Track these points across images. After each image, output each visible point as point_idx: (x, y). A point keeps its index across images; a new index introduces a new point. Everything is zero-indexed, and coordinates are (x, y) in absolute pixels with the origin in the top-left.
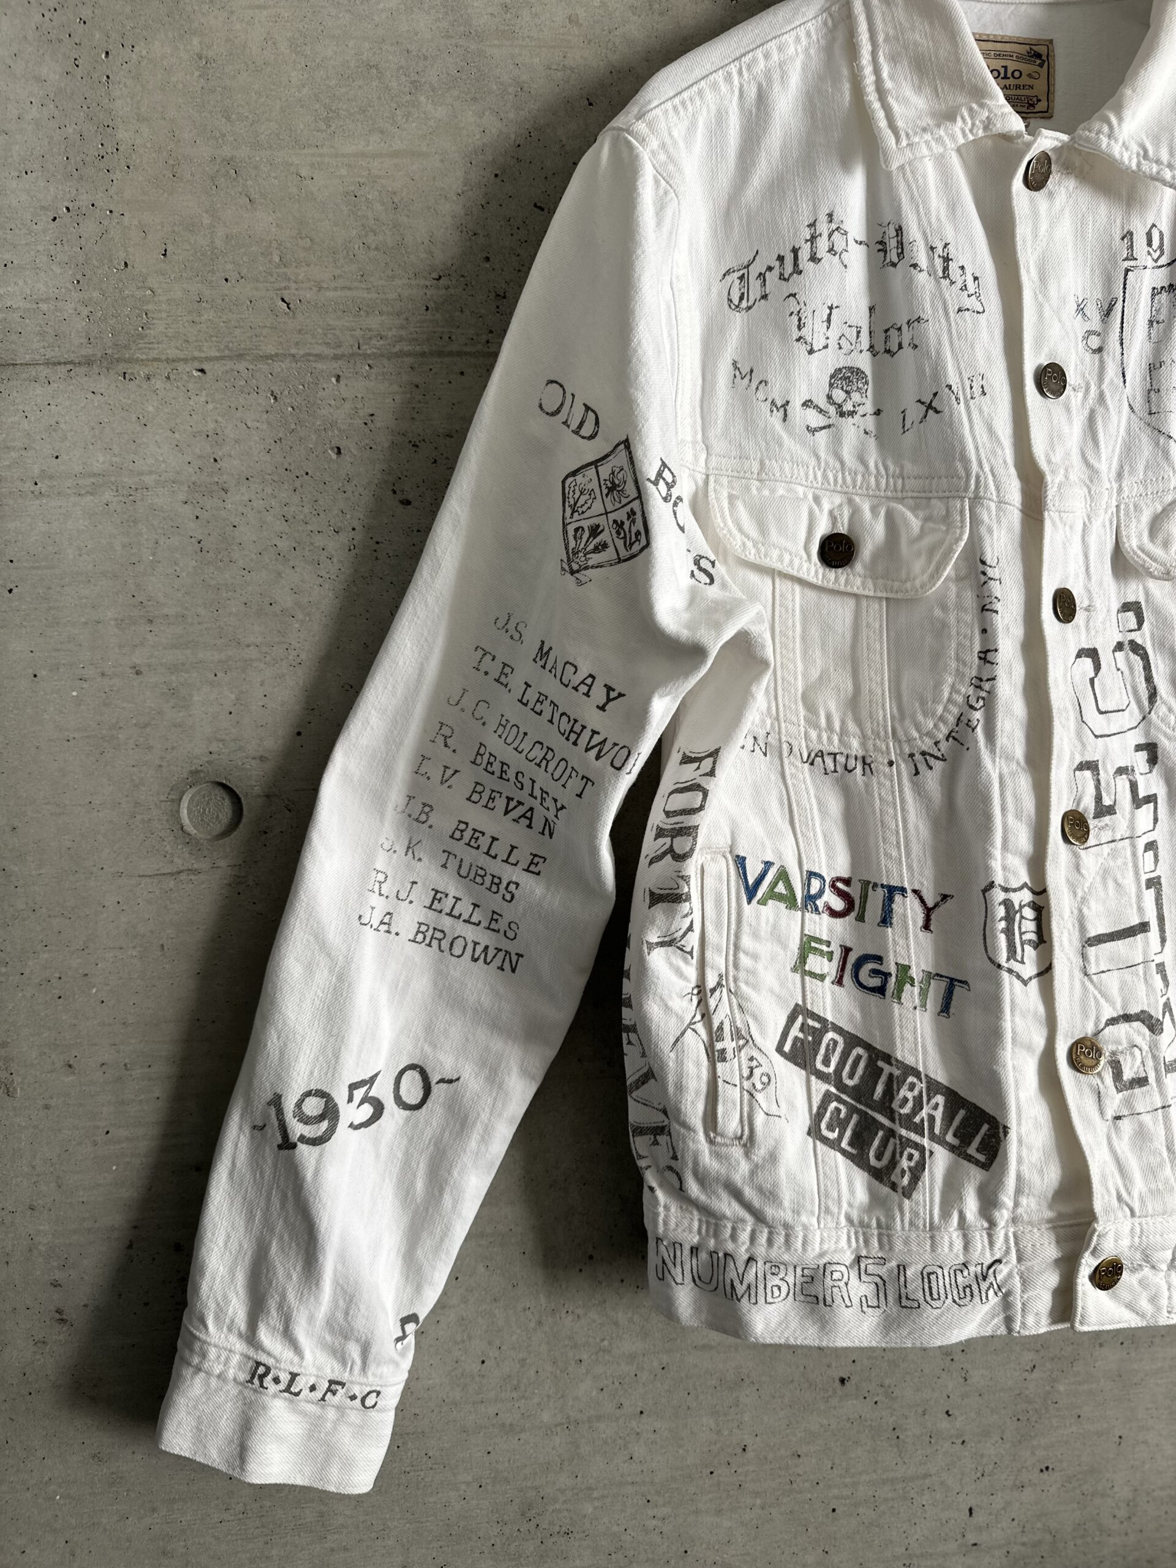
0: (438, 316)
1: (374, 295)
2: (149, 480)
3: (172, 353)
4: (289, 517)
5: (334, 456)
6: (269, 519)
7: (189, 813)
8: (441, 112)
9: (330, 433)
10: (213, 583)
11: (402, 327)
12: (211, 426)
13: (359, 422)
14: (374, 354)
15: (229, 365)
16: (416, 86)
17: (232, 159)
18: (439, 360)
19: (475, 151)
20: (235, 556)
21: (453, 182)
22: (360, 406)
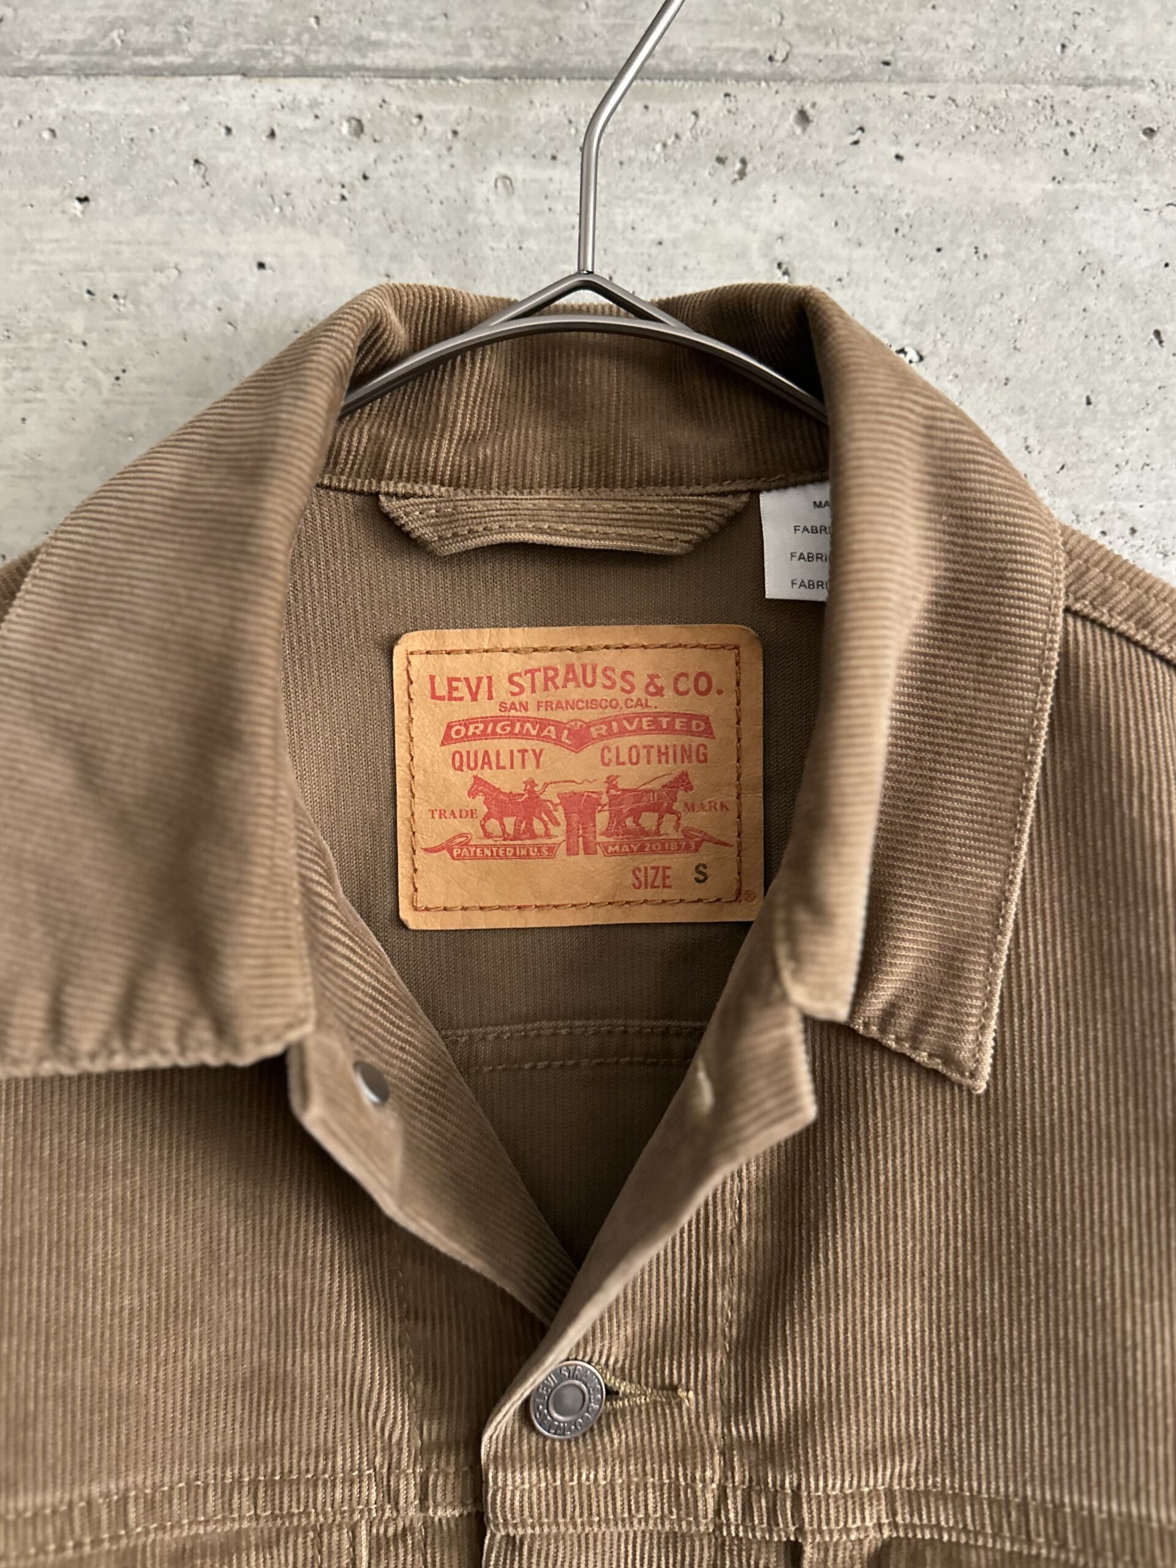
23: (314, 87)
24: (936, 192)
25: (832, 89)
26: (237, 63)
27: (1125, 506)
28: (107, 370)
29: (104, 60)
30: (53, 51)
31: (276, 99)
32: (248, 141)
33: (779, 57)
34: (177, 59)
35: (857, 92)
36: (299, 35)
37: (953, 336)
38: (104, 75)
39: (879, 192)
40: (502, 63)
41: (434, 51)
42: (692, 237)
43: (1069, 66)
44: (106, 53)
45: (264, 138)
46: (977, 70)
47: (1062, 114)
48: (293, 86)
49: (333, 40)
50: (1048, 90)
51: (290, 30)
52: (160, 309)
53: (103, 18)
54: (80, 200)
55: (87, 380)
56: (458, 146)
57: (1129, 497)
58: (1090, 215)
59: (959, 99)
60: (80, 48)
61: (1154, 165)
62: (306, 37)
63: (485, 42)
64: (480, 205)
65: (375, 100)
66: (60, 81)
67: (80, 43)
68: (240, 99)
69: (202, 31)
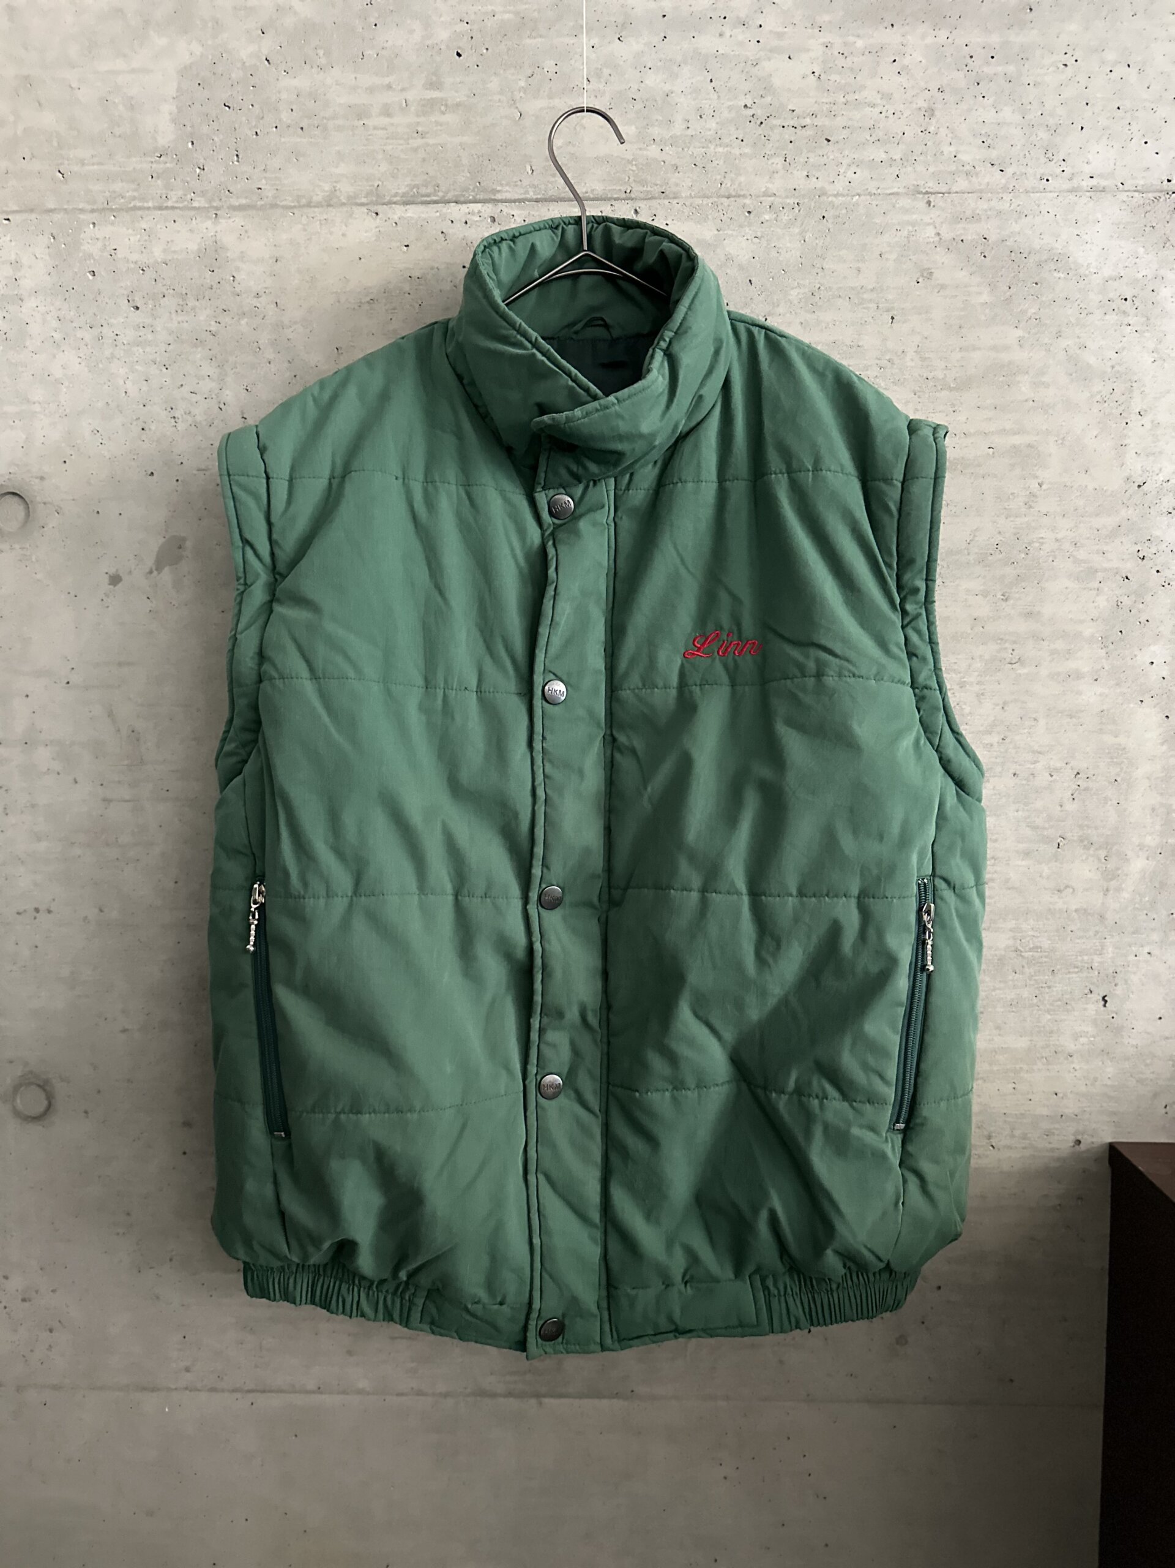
0: (159, 182)
1: (119, 169)
4: (61, 318)
5: (91, 277)
6: (49, 319)
8: (162, 41)
9: (88, 262)
10: (14, 361)
11: (135, 190)
12: (13, 257)
13: (106, 254)
14: (116, 208)
15: (25, 216)
16: (147, 22)
17: (29, 76)
18: (160, 212)
19: (185, 68)
20: (28, 343)
21: (171, 89)
22: (107, 244)
23: (479, 205)
25: (645, 202)
26: (454, 199)
28: (417, 303)
29: (412, 199)
30: (395, 196)
31: (467, 211)
32: (459, 225)
33: (628, 191)
34: (435, 198)
35: (654, 203)
36: (474, 188)
38: (412, 204)
40: (539, 197)
41: (516, 192)
43: (723, 191)
44: (412, 196)
45: (464, 224)
46: (693, 194)
47: (719, 208)
48: (472, 206)
49: (485, 190)
50: (716, 199)
51: (471, 187)
52: (433, 282)
53: (410, 185)
54: (406, 246)
55: (411, 305)
58: (729, 242)
59: (687, 204)
60: (404, 194)
61: (750, 225)
62: (476, 190)
63: (533, 189)
65: (499, 210)
66: (398, 206)
67: (404, 193)
68: (456, 211)
69: (443, 188)
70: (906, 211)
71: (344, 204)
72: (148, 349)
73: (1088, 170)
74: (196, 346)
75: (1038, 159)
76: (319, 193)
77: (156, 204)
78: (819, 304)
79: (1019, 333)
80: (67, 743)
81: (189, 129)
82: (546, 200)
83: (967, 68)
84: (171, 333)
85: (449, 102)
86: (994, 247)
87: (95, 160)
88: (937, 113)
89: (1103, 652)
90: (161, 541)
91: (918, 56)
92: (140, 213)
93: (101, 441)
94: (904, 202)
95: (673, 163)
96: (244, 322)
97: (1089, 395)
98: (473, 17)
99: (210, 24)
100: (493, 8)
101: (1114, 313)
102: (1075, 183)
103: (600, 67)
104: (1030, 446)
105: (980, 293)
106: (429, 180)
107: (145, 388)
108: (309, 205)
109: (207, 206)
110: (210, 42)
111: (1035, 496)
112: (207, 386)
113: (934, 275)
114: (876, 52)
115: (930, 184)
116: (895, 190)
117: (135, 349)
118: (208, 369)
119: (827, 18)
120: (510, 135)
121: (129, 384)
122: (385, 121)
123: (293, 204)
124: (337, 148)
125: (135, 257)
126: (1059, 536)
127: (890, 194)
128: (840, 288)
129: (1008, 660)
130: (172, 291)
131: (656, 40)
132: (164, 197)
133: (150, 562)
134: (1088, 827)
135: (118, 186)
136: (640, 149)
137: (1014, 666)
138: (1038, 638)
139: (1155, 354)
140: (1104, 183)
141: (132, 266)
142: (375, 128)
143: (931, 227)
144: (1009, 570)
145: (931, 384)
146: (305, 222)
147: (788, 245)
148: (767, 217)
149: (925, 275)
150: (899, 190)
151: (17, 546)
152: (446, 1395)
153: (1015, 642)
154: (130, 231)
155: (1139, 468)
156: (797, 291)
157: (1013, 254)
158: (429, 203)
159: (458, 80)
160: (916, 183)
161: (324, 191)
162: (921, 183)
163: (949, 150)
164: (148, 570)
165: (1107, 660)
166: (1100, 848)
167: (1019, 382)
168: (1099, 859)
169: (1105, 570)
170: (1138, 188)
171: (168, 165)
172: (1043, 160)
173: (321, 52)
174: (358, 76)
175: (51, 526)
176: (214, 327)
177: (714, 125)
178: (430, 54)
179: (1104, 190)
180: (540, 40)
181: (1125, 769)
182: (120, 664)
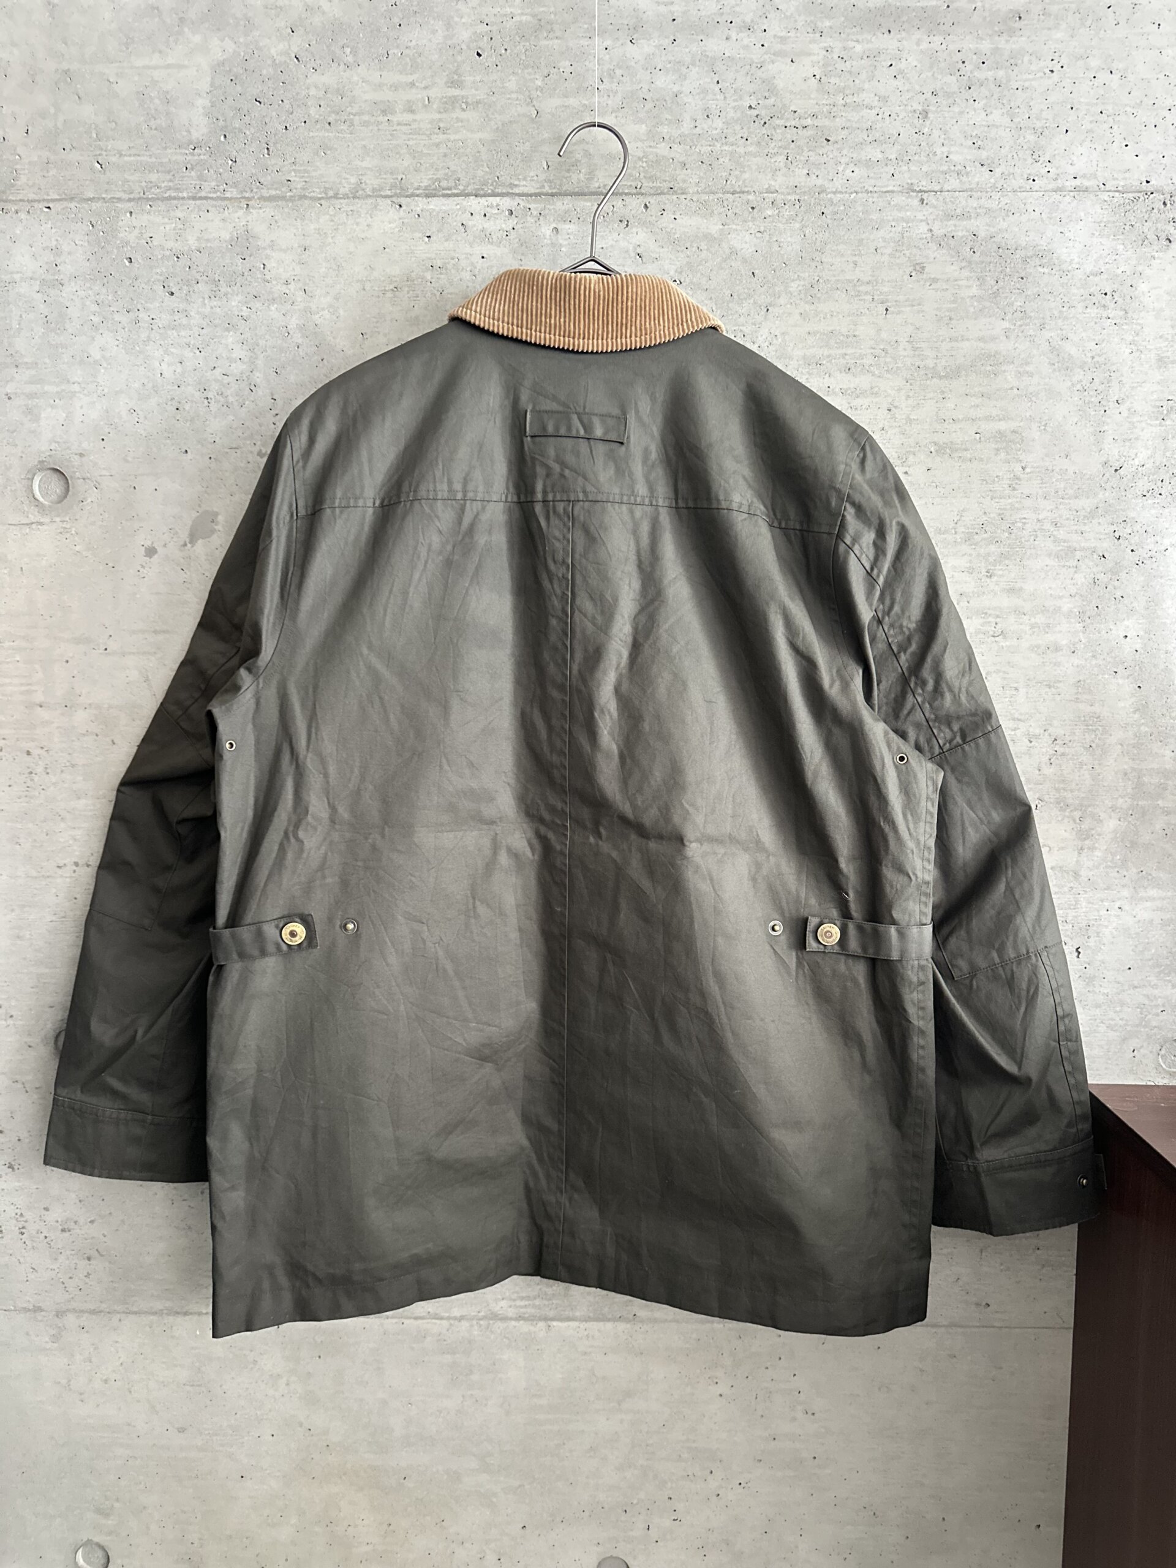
0: (193, 173)
1: (155, 160)
2: (17, 277)
3: (32, 196)
4: (99, 302)
5: (127, 264)
6: (88, 303)
7: (39, 486)
8: (197, 39)
9: (125, 249)
10: (54, 343)
11: (171, 181)
12: (54, 243)
13: (144, 242)
14: (152, 198)
15: (65, 204)
16: (182, 20)
17: (69, 70)
18: (191, 202)
19: (218, 65)
20: (67, 326)
21: (204, 85)
22: (144, 231)
23: (498, 199)
24: (686, 230)
25: (654, 197)
26: (474, 192)
27: (741, 328)
29: (433, 192)
30: (418, 189)
31: (486, 204)
32: (478, 217)
33: (639, 187)
34: (456, 191)
35: (663, 198)
36: (492, 183)
37: (691, 276)
38: (433, 197)
39: (669, 230)
40: (554, 191)
41: (533, 187)
42: (612, 246)
43: (728, 187)
44: (433, 189)
45: (483, 217)
46: (699, 190)
47: (725, 203)
48: (491, 199)
49: (503, 185)
50: (721, 196)
51: (490, 181)
52: (453, 271)
53: (432, 178)
54: (428, 237)
56: (541, 218)
57: (743, 325)
58: (733, 236)
59: (694, 199)
60: (426, 188)
61: (754, 219)
62: (494, 184)
63: (549, 184)
64: (548, 237)
65: (516, 204)
66: (420, 199)
67: (426, 186)
68: (475, 204)
69: (463, 182)
70: (900, 208)
71: (370, 196)
72: (183, 333)
73: (1072, 171)
74: (228, 330)
75: (1025, 160)
76: (345, 185)
77: (190, 194)
78: (819, 295)
79: (1006, 324)
80: (106, 706)
81: (221, 123)
82: (560, 194)
83: (960, 73)
84: (204, 317)
85: (469, 100)
86: (983, 243)
87: (133, 151)
88: (930, 115)
89: (1079, 627)
90: (195, 515)
91: (913, 61)
92: (175, 202)
93: (137, 420)
94: (900, 199)
95: (681, 160)
96: (273, 308)
97: (1070, 384)
98: (493, 19)
99: (242, 23)
100: (512, 10)
101: (1095, 307)
102: (1059, 183)
103: (612, 67)
104: (1014, 432)
105: (969, 287)
106: (450, 174)
107: (179, 370)
108: (336, 196)
109: (239, 196)
110: (241, 40)
111: (1019, 479)
112: (237, 368)
113: (926, 270)
114: (873, 56)
115: (924, 184)
116: (890, 188)
117: (170, 333)
118: (239, 352)
119: (828, 23)
120: (527, 132)
121: (164, 366)
122: (408, 117)
123: (320, 196)
124: (364, 143)
125: (171, 244)
126: (1041, 517)
127: (886, 192)
128: (838, 280)
129: (991, 633)
130: (204, 278)
131: (667, 42)
132: (198, 187)
133: (184, 536)
134: (1064, 789)
135: (154, 177)
136: (650, 147)
137: (997, 639)
138: (1019, 612)
139: (1134, 348)
140: (1086, 183)
141: (168, 253)
142: (399, 124)
143: (924, 223)
144: (993, 548)
145: (922, 372)
146: (332, 213)
147: (789, 239)
148: (769, 212)
149: (918, 268)
150: (895, 189)
151: (58, 519)
152: (461, 1318)
153: (998, 617)
154: (166, 220)
155: (1116, 454)
156: (797, 282)
157: (1001, 250)
158: (449, 196)
159: (478, 78)
160: (909, 181)
161: (349, 183)
162: (915, 181)
163: (939, 150)
164: (182, 543)
165: (1084, 633)
166: (1076, 809)
167: (1004, 371)
168: (1074, 821)
169: (1083, 549)
170: (1119, 188)
171: (202, 157)
172: (1030, 160)
173: (348, 50)
174: (382, 73)
175: (89, 500)
176: (245, 312)
177: (720, 125)
178: (451, 53)
179: (1086, 190)
180: (556, 41)
181: (1099, 736)
182: (155, 632)
